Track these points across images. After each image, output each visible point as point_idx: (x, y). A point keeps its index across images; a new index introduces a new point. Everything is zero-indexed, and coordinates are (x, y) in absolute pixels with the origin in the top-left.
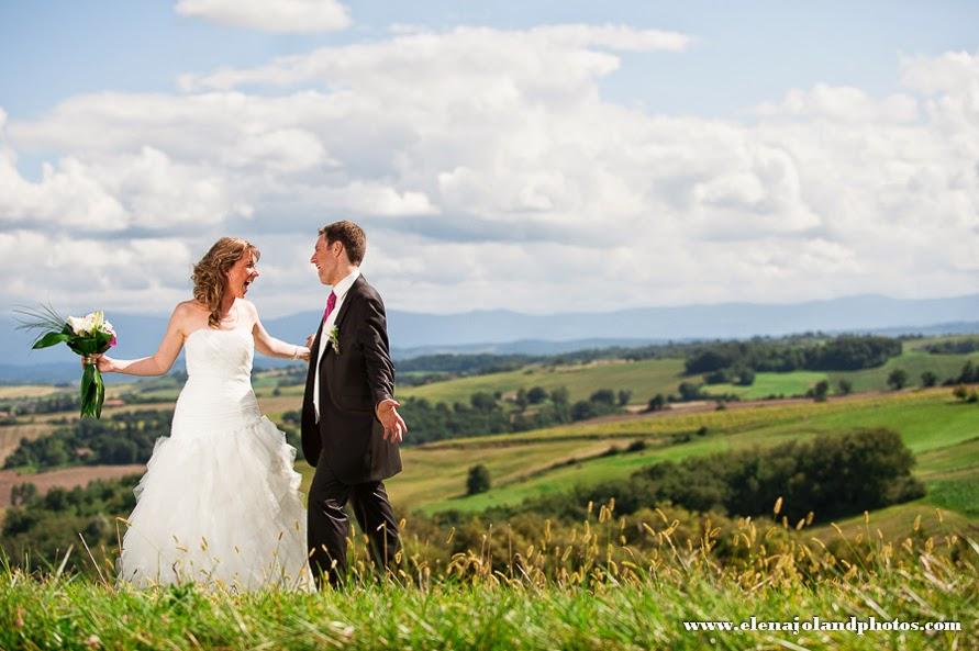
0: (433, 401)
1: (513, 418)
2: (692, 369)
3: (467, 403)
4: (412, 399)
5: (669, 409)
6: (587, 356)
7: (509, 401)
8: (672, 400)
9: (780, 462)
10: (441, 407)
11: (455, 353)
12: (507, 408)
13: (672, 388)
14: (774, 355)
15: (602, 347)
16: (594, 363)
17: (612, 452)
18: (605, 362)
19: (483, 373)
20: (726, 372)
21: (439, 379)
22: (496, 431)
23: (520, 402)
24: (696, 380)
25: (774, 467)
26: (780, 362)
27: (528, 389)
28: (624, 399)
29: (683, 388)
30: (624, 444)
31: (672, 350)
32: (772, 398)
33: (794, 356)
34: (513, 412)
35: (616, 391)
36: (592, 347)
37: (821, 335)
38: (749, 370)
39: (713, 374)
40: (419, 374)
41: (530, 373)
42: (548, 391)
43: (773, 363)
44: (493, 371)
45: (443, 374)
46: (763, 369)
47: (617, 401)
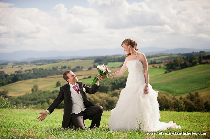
0: (45, 69)
1: (60, 72)
2: (96, 62)
3: (51, 69)
4: (40, 68)
5: (92, 70)
6: (74, 59)
7: (59, 68)
8: (92, 68)
9: (122, 80)
10: (46, 70)
11: (47, 59)
12: (59, 70)
13: (92, 66)
14: (112, 59)
15: (76, 58)
16: (75, 61)
17: (85, 78)
18: (77, 61)
19: (53, 63)
20: (102, 62)
21: (45, 64)
22: (57, 74)
23: (62, 69)
24: (96, 64)
25: (120, 81)
26: (113, 60)
27: (63, 66)
28: (82, 68)
29: (94, 66)
30: (87, 77)
31: (90, 58)
32: (113, 67)
33: (115, 59)
34: (60, 70)
35: (81, 66)
36: (74, 58)
37: (120, 55)
38: (107, 62)
39: (100, 63)
40: (40, 63)
41: (63, 63)
42: (67, 66)
43: (111, 60)
44: (55, 62)
45: (46, 63)
46: (109, 62)
47: (81, 68)
